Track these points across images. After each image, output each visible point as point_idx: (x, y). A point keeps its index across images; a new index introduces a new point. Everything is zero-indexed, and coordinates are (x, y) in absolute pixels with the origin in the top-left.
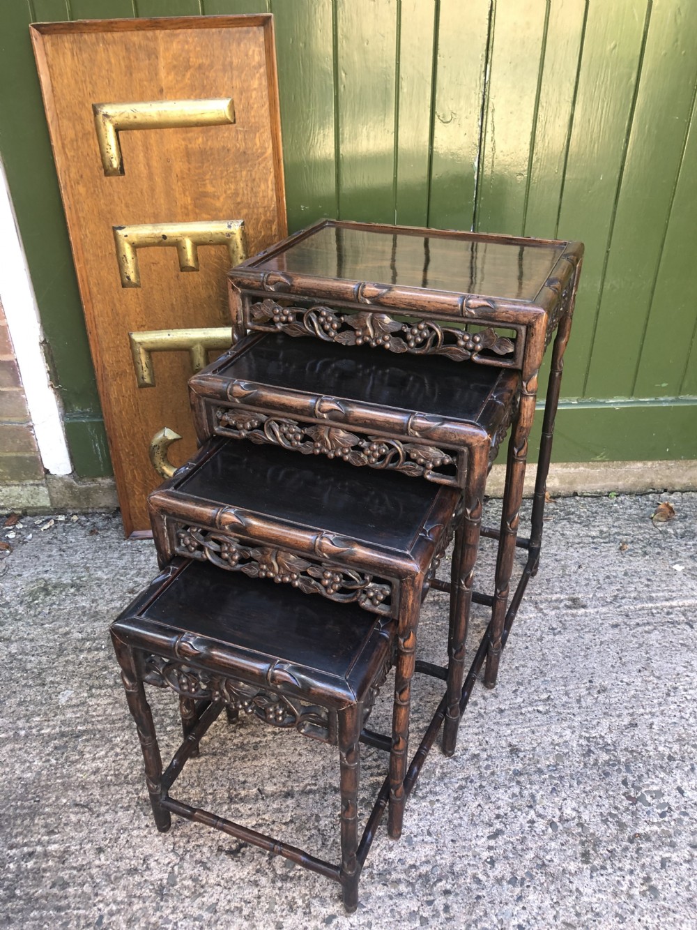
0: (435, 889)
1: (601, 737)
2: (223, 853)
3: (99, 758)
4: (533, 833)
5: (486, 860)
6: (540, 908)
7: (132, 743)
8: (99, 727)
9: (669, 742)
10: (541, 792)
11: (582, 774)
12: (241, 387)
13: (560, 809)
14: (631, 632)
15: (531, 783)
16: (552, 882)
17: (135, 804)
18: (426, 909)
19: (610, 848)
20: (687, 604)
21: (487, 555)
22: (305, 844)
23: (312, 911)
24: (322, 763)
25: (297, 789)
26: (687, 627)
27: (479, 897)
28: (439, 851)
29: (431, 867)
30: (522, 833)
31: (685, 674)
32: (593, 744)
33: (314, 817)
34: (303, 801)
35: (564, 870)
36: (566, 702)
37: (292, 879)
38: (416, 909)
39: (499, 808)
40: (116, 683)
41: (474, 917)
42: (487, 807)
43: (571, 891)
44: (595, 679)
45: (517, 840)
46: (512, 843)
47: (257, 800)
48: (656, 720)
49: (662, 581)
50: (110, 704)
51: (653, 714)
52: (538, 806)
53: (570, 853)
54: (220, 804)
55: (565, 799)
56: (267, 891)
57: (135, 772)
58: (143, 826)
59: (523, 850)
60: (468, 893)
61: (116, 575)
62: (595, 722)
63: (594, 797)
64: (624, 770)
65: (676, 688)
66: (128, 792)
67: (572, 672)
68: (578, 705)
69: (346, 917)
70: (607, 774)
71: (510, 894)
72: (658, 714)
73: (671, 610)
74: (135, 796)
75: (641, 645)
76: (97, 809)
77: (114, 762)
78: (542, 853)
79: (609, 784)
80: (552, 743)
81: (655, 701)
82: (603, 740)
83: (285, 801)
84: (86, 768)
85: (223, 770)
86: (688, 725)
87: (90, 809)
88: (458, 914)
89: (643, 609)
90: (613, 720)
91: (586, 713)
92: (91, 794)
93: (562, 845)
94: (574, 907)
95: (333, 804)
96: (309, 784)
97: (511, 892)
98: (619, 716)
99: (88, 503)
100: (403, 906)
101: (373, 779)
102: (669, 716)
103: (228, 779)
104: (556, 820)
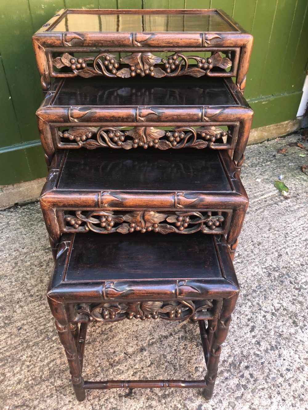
0: (240, 368)
1: (270, 265)
2: (123, 398)
3: (18, 373)
4: (268, 322)
5: (255, 343)
6: (291, 356)
7: (35, 356)
8: (8, 354)
9: (298, 258)
10: (261, 301)
11: (272, 286)
12: (77, 111)
13: (273, 305)
14: (256, 214)
15: (254, 298)
16: (289, 342)
17: (55, 391)
18: (243, 380)
19: (302, 315)
20: (270, 195)
22: (165, 373)
23: (188, 407)
24: (151, 325)
25: (145, 345)
26: (276, 205)
27: (262, 363)
28: (232, 348)
29: (233, 358)
30: (263, 323)
31: (287, 226)
32: (269, 270)
33: (162, 357)
34: (152, 350)
35: (290, 333)
36: (248, 254)
37: (168, 395)
38: (238, 383)
39: (247, 315)
40: (5, 323)
41: (265, 374)
42: (241, 317)
43: (298, 343)
44: (254, 240)
45: (263, 327)
46: (261, 330)
47: (126, 359)
48: (288, 250)
49: (255, 188)
50: (8, 337)
51: (285, 248)
52: (263, 308)
53: (288, 324)
54: (107, 370)
55: (272, 300)
56: (159, 408)
57: (45, 373)
58: (67, 402)
59: (268, 331)
60: (257, 363)
62: (264, 260)
63: (283, 294)
64: (288, 277)
65: (287, 233)
66: (47, 386)
67: (242, 239)
68: (253, 254)
69: (207, 403)
70: (282, 282)
71: (275, 355)
72: (286, 247)
73: (266, 200)
74: (52, 387)
75: (263, 219)
76: (32, 404)
77: (28, 371)
78: (277, 330)
79: (285, 286)
80: (252, 276)
81: (283, 242)
82: (272, 266)
83: (143, 354)
84: (12, 382)
85: (99, 350)
86: (300, 248)
87: (27, 406)
88: (258, 376)
89: (254, 202)
90: (271, 256)
91: (258, 257)
92: (23, 397)
93: (283, 322)
94: (304, 350)
95: (169, 345)
96: (150, 340)
97: (275, 354)
98: (272, 253)
100: (231, 384)
101: (182, 324)
102: (292, 247)
103: (104, 354)
104: (274, 311)
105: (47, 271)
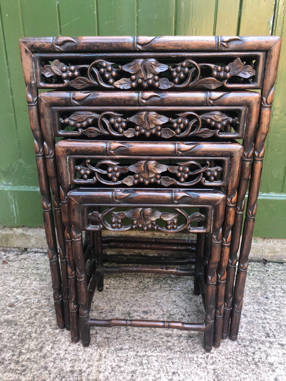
21: (271, 303)
61: (6, 292)
99: (7, 244)
105: (56, 338)
